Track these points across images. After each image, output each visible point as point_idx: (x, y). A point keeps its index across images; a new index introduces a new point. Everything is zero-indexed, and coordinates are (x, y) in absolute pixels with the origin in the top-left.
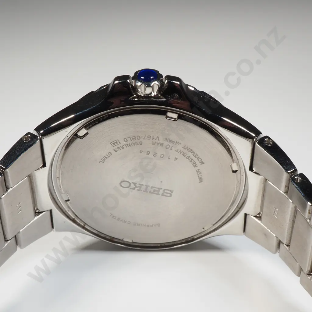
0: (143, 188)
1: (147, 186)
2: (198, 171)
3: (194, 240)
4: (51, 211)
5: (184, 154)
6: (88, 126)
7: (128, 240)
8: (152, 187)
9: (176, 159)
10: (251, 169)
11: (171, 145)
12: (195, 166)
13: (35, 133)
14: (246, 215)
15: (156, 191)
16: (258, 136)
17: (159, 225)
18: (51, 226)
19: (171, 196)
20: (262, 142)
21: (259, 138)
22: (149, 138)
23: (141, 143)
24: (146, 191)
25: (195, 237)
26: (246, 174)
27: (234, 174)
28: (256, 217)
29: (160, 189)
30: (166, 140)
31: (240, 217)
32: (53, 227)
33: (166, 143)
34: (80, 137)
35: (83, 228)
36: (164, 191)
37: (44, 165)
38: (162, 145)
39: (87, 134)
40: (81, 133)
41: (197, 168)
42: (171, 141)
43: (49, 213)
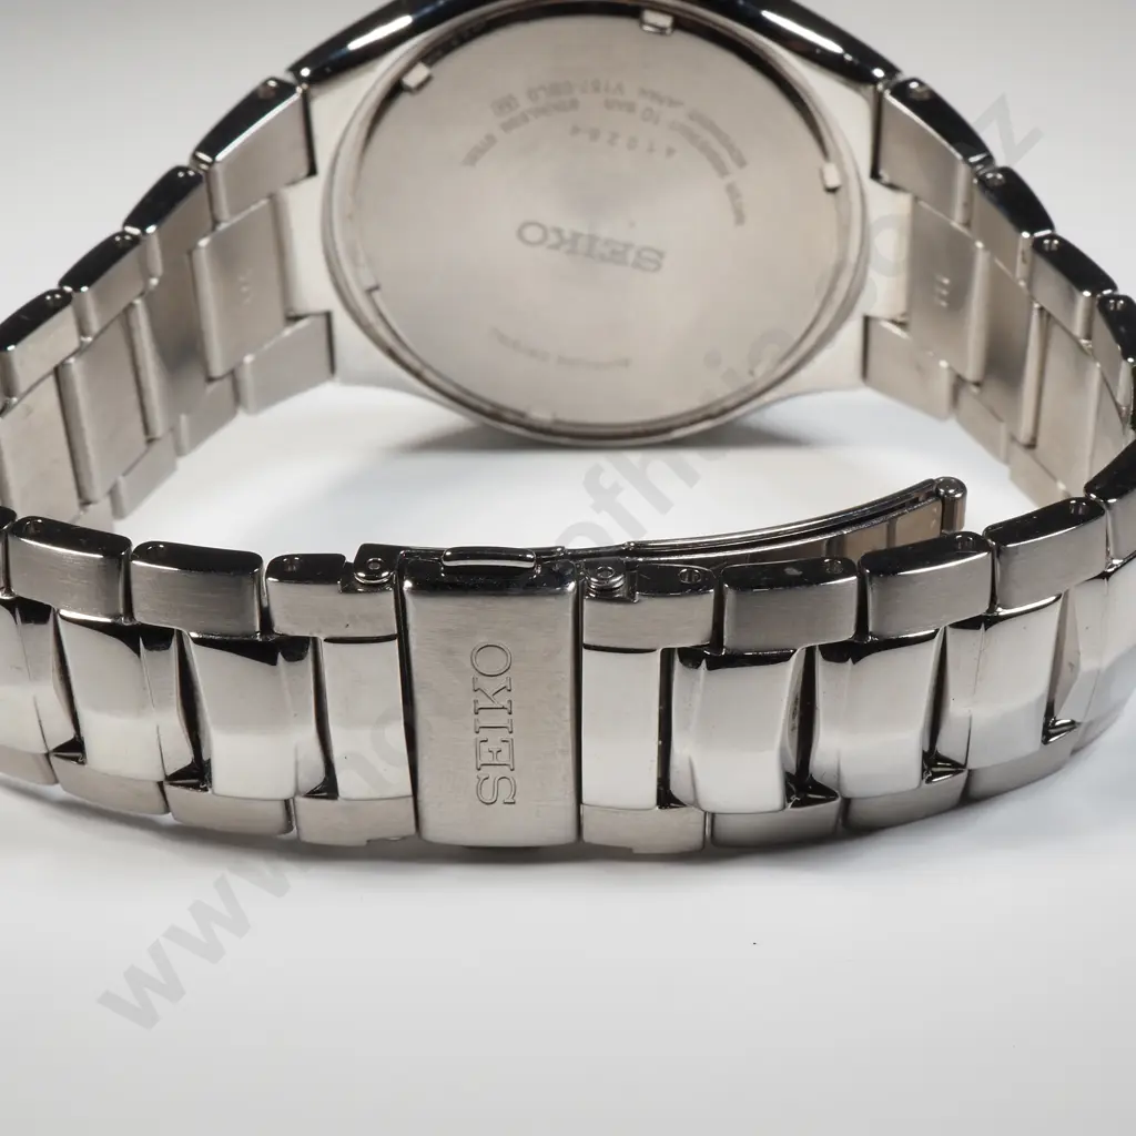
0: (582, 244)
1: (593, 239)
2: (731, 189)
3: (725, 411)
4: (328, 316)
5: (692, 137)
6: (430, 56)
7: (541, 414)
8: (607, 242)
9: (670, 152)
10: (875, 175)
11: (655, 106)
12: (722, 171)
13: (289, 78)
14: (867, 320)
15: (617, 254)
16: (891, 79)
17: (626, 363)
18: (325, 367)
19: (659, 267)
20: (901, 91)
21: (893, 83)
22: (597, 89)
23: (574, 104)
24: (589, 254)
25: (729, 403)
26: (863, 195)
27: (830, 197)
28: (894, 322)
29: (628, 246)
30: (643, 92)
31: (851, 333)
32: (332, 367)
33: (642, 103)
34: (409, 90)
35: (418, 375)
36: (639, 254)
37: (312, 171)
38: (631, 108)
39: (428, 79)
40: (412, 80)
41: (728, 180)
42: (655, 96)
43: (322, 322)
